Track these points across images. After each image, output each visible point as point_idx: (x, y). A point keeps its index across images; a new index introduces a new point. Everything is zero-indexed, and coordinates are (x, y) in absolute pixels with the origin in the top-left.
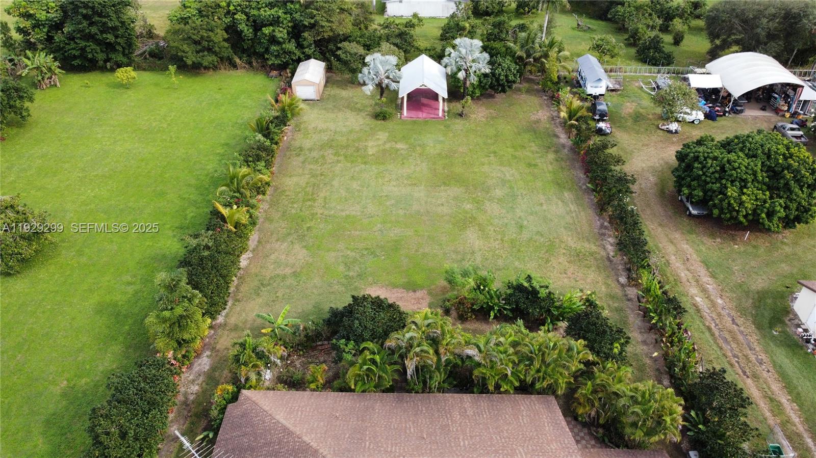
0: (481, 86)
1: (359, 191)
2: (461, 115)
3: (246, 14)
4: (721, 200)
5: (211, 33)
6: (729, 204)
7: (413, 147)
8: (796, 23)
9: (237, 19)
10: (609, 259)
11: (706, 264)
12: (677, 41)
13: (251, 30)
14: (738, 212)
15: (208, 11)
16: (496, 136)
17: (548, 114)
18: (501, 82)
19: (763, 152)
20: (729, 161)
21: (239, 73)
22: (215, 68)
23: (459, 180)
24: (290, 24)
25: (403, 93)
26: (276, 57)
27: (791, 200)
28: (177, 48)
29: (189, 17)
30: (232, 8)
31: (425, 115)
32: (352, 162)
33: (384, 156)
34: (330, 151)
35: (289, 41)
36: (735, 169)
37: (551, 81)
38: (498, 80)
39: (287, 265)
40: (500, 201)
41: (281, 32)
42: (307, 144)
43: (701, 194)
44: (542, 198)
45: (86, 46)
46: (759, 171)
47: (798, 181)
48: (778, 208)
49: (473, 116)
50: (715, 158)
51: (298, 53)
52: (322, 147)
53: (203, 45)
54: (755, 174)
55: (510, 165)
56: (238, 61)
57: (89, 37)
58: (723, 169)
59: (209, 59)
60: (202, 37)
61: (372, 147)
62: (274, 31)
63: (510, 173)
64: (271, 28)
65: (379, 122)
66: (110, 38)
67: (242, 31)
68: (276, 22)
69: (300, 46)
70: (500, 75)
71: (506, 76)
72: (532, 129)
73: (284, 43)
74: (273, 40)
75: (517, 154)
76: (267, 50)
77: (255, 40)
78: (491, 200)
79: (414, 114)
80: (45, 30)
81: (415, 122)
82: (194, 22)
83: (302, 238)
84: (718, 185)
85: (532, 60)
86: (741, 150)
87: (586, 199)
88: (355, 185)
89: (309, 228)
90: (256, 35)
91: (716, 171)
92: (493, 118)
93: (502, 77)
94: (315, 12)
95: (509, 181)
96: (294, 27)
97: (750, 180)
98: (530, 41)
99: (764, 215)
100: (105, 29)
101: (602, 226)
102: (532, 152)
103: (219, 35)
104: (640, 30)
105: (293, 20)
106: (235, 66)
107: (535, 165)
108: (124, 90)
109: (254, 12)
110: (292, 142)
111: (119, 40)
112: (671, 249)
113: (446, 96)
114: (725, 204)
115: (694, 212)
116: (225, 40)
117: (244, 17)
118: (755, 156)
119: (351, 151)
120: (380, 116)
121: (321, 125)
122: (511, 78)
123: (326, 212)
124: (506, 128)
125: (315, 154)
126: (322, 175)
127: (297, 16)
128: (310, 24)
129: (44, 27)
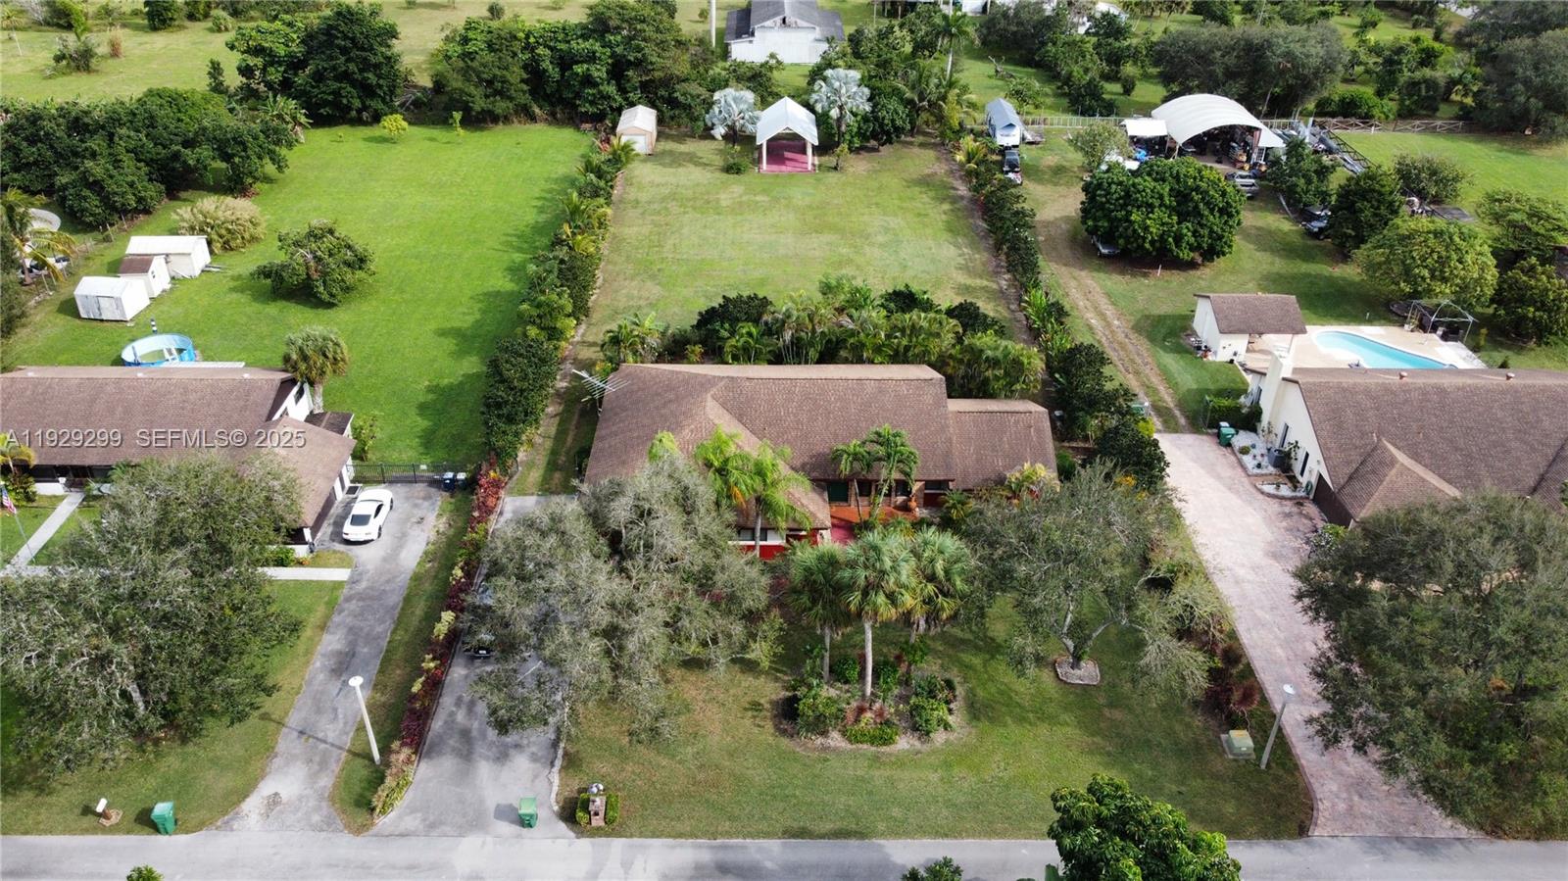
0: (861, 134)
1: (714, 238)
2: (835, 168)
3: (551, 49)
4: (1126, 229)
5: (505, 72)
6: (1135, 231)
7: (776, 200)
8: (1261, 57)
9: (539, 55)
10: (1001, 291)
11: (1108, 295)
12: (1128, 91)
13: (557, 70)
14: (1144, 238)
15: (502, 44)
16: (879, 188)
17: (946, 168)
18: (887, 128)
19: (1171, 175)
20: (1134, 185)
21: (539, 126)
22: (506, 120)
23: (834, 229)
24: (610, 61)
25: (762, 140)
26: (592, 103)
27: (1202, 226)
28: (461, 90)
29: (476, 53)
30: (532, 40)
31: (789, 169)
32: (702, 213)
33: (738, 208)
34: (674, 203)
35: (608, 84)
36: (1139, 192)
37: (951, 129)
38: (882, 125)
39: (640, 298)
40: (881, 245)
41: (599, 70)
42: (644, 197)
43: (1106, 224)
44: (931, 243)
45: (340, 88)
46: (1166, 194)
47: (1207, 204)
48: (1185, 231)
49: (851, 170)
50: (1120, 183)
51: (619, 99)
52: (663, 199)
53: (495, 87)
54: (1161, 197)
55: (896, 215)
56: (537, 110)
57: (345, 76)
58: (1128, 195)
59: (501, 106)
60: (495, 76)
61: (724, 200)
62: (588, 69)
63: (895, 222)
64: (585, 66)
65: (732, 176)
66: (371, 77)
67: (545, 71)
68: (592, 58)
69: (622, 90)
70: (883, 118)
71: (893, 121)
72: (925, 182)
73: (602, 84)
74: (588, 81)
75: (904, 205)
76: (578, 95)
77: (563, 83)
78: (872, 245)
79: (775, 167)
80: (282, 69)
81: (777, 176)
82: (482, 58)
83: (653, 277)
84: (1123, 213)
85: (925, 103)
86: (1149, 174)
87: (983, 244)
88: (709, 233)
89: (659, 270)
90: (563, 75)
91: (1121, 198)
92: (875, 172)
93: (886, 122)
94: (643, 44)
95: (894, 229)
96: (613, 65)
97: (1157, 205)
98: (923, 80)
99: (1170, 239)
100: (366, 66)
101: (997, 266)
102: (924, 204)
103: (516, 75)
104: (1075, 74)
105: (613, 55)
106: (533, 119)
107: (926, 215)
108: (390, 145)
109: (563, 46)
110: (625, 196)
111: (381, 82)
112: (1073, 283)
113: (816, 143)
114: (1130, 231)
115: (1105, 251)
116: (523, 81)
117: (548, 52)
118: (1164, 180)
119: (698, 203)
120: (732, 169)
121: (658, 180)
122: (899, 123)
123: (678, 257)
124: (891, 181)
125: (656, 206)
126: (667, 225)
127: (619, 50)
128: (636, 58)
129: (280, 66)
